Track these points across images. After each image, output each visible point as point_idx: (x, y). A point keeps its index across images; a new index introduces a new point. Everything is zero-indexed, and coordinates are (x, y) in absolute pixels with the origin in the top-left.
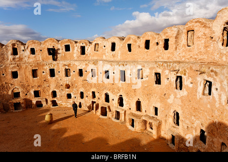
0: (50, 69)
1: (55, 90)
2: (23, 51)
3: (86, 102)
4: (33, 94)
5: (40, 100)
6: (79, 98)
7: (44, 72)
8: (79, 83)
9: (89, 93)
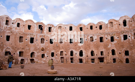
0: (31, 38)
1: (34, 52)
2: (13, 23)
3: (56, 58)
4: (19, 54)
5: (23, 58)
6: (51, 56)
7: (26, 39)
8: (51, 47)
9: (58, 53)
